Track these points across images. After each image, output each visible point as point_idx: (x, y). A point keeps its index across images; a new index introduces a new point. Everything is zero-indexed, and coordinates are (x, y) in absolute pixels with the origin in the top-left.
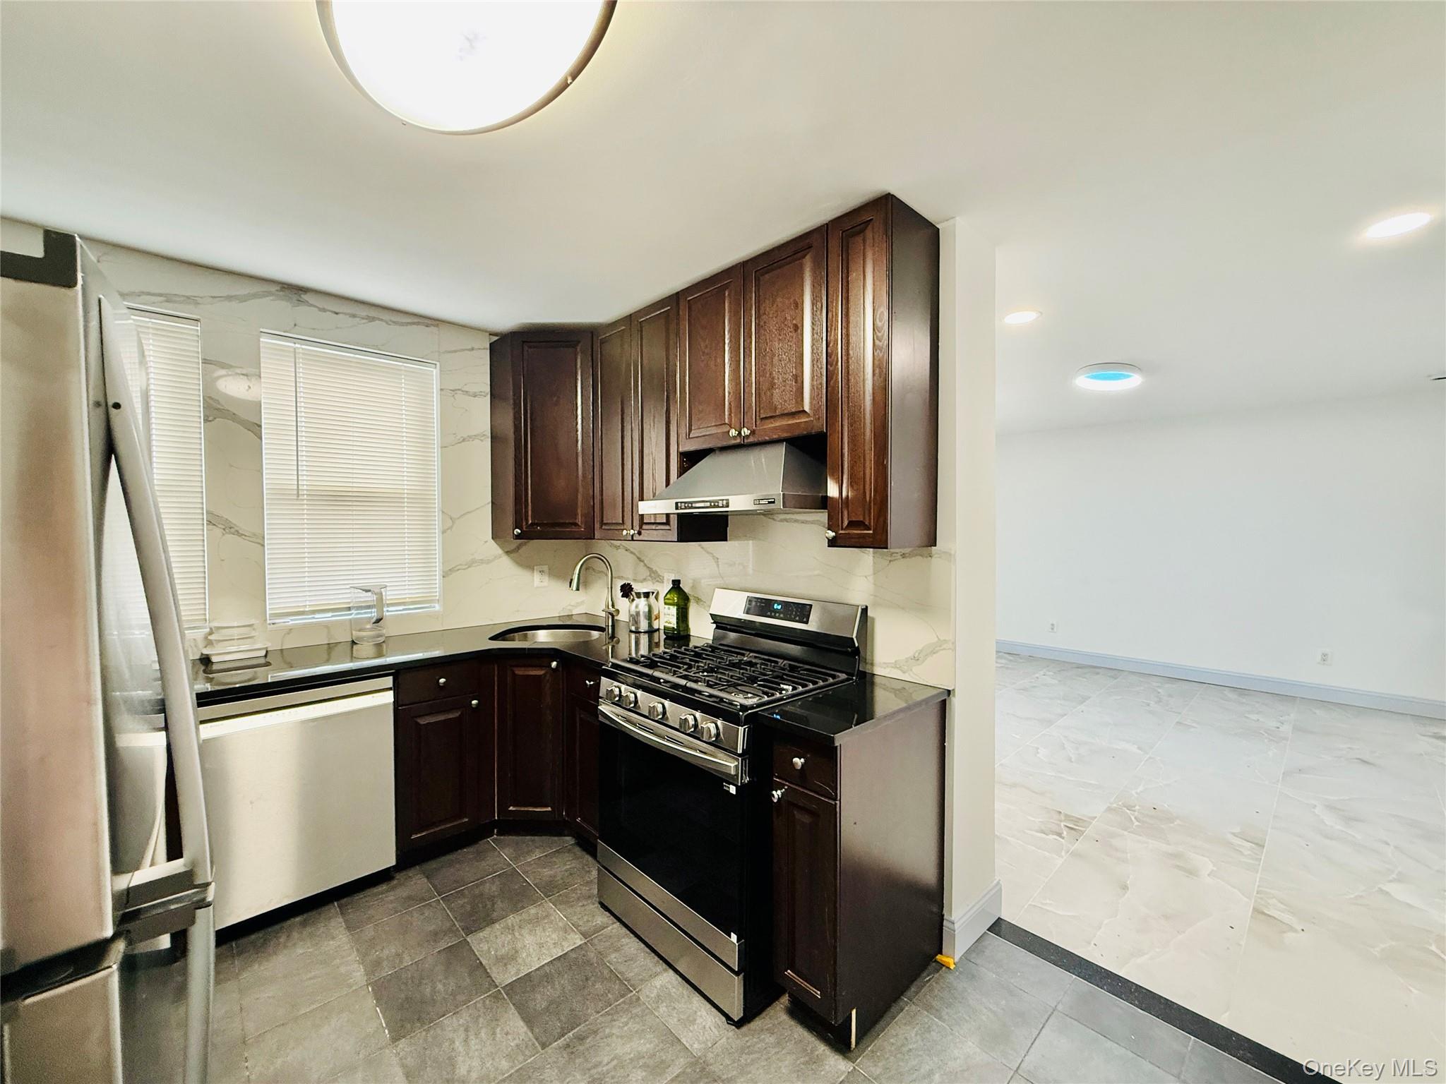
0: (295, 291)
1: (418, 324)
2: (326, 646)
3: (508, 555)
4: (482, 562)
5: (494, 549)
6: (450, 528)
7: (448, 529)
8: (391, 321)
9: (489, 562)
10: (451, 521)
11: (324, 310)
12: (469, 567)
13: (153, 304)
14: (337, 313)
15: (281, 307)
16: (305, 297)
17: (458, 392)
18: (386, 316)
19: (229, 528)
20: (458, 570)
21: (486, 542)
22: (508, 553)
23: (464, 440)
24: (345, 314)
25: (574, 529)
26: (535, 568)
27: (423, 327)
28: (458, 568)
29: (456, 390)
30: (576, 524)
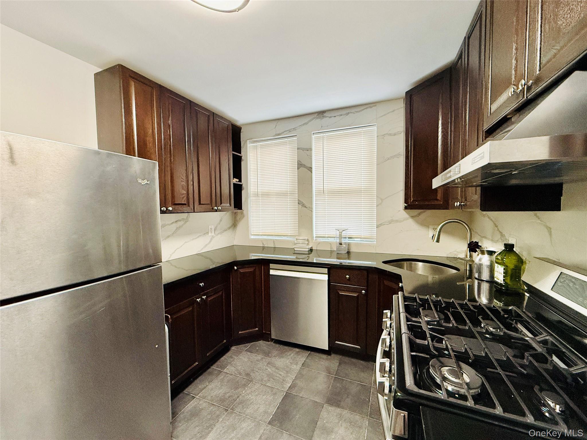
0: (321, 113)
1: (366, 108)
2: (330, 251)
3: (412, 218)
4: (397, 221)
5: (404, 214)
6: (381, 204)
7: (379, 204)
8: (355, 111)
9: (401, 222)
10: (381, 201)
11: (331, 117)
12: (390, 223)
13: (286, 134)
14: (335, 117)
15: (318, 122)
16: (325, 115)
17: (386, 135)
18: (353, 110)
19: (304, 206)
20: (384, 225)
21: (399, 211)
22: (412, 217)
23: (388, 159)
24: (338, 116)
25: (436, 203)
26: (430, 226)
27: (369, 109)
28: (384, 224)
29: (384, 135)
30: (437, 200)
